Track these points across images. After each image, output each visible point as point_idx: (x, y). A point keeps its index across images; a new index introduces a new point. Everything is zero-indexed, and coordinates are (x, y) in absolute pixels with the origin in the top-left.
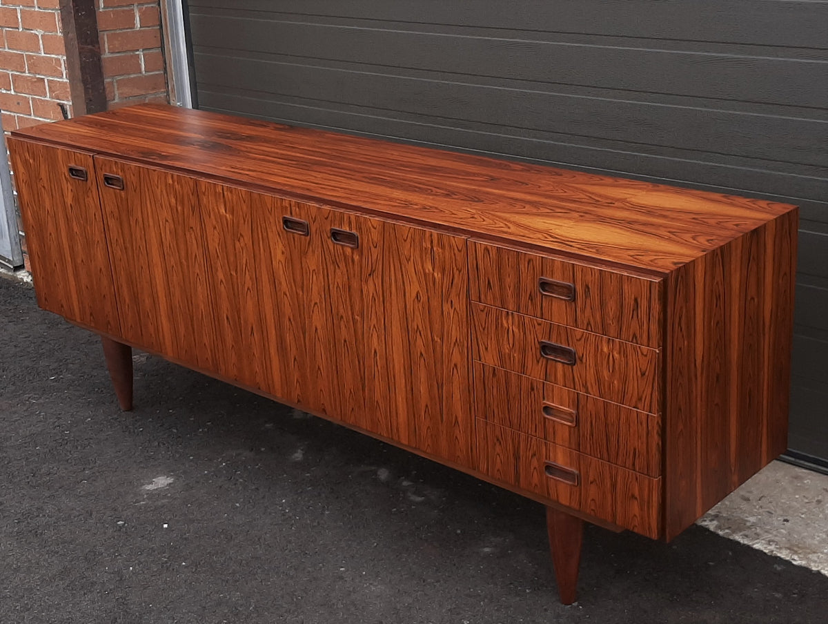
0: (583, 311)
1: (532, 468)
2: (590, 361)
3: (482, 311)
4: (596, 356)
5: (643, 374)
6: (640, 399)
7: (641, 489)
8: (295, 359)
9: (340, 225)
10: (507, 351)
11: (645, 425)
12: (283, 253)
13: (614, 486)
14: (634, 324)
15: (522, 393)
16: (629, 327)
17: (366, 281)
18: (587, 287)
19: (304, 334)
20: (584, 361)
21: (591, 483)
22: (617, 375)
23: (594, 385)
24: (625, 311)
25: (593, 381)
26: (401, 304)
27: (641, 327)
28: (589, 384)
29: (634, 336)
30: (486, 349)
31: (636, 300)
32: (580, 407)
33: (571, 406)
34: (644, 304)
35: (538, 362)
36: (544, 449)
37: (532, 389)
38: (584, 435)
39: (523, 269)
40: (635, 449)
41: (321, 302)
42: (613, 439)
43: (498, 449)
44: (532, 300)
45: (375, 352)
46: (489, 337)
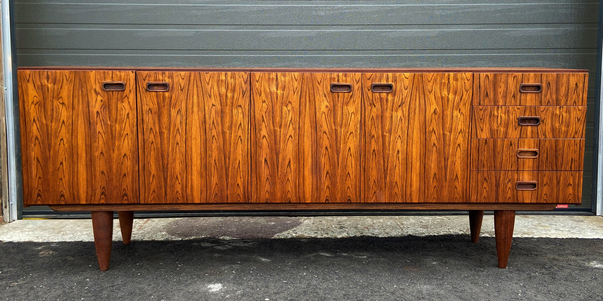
0: (546, 96)
1: (508, 189)
2: (549, 121)
3: (481, 110)
4: (552, 118)
5: (578, 120)
6: (576, 133)
7: (574, 180)
8: (327, 173)
9: (380, 80)
10: (496, 128)
11: (578, 145)
12: (327, 107)
13: (558, 183)
14: (574, 96)
15: (504, 148)
16: (572, 98)
17: (397, 111)
18: (549, 83)
19: (338, 155)
20: (545, 121)
21: (545, 185)
22: (564, 124)
23: (550, 132)
24: (570, 91)
25: (549, 130)
26: (422, 118)
27: (578, 97)
28: (547, 133)
29: (575, 102)
30: (482, 130)
31: (576, 84)
32: (541, 146)
33: (535, 147)
34: (581, 85)
35: (516, 129)
36: (516, 176)
37: (511, 145)
38: (542, 161)
39: (510, 82)
40: (572, 159)
41: (356, 131)
42: (560, 158)
43: (485, 185)
44: (514, 97)
45: (398, 151)
46: (485, 123)
